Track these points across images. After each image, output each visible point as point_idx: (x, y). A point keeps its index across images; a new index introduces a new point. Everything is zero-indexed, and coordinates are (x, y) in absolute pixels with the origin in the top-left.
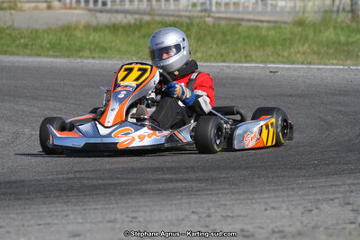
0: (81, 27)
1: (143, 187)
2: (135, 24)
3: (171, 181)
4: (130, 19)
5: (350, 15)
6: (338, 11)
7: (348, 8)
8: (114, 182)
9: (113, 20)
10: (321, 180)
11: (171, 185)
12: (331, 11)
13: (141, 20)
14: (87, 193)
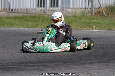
0: (5, 17)
1: (24, 68)
2: (22, 16)
3: (33, 66)
4: (20, 15)
5: (90, 14)
6: (87, 13)
7: (90, 12)
8: (15, 66)
9: (15, 15)
10: (81, 66)
11: (33, 68)
12: (85, 13)
13: (24, 15)
14: (6, 70)
